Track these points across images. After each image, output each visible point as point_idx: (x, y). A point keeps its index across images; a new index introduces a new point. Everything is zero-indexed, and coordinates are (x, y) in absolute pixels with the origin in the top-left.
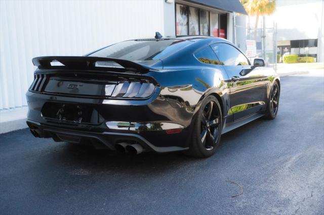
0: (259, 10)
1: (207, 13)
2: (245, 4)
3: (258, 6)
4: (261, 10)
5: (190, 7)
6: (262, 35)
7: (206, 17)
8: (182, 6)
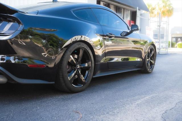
0: (162, 15)
1: (123, 10)
2: (154, 10)
3: (162, 11)
4: (163, 15)
5: (110, 5)
6: (159, 25)
7: (121, 12)
8: (105, 3)
